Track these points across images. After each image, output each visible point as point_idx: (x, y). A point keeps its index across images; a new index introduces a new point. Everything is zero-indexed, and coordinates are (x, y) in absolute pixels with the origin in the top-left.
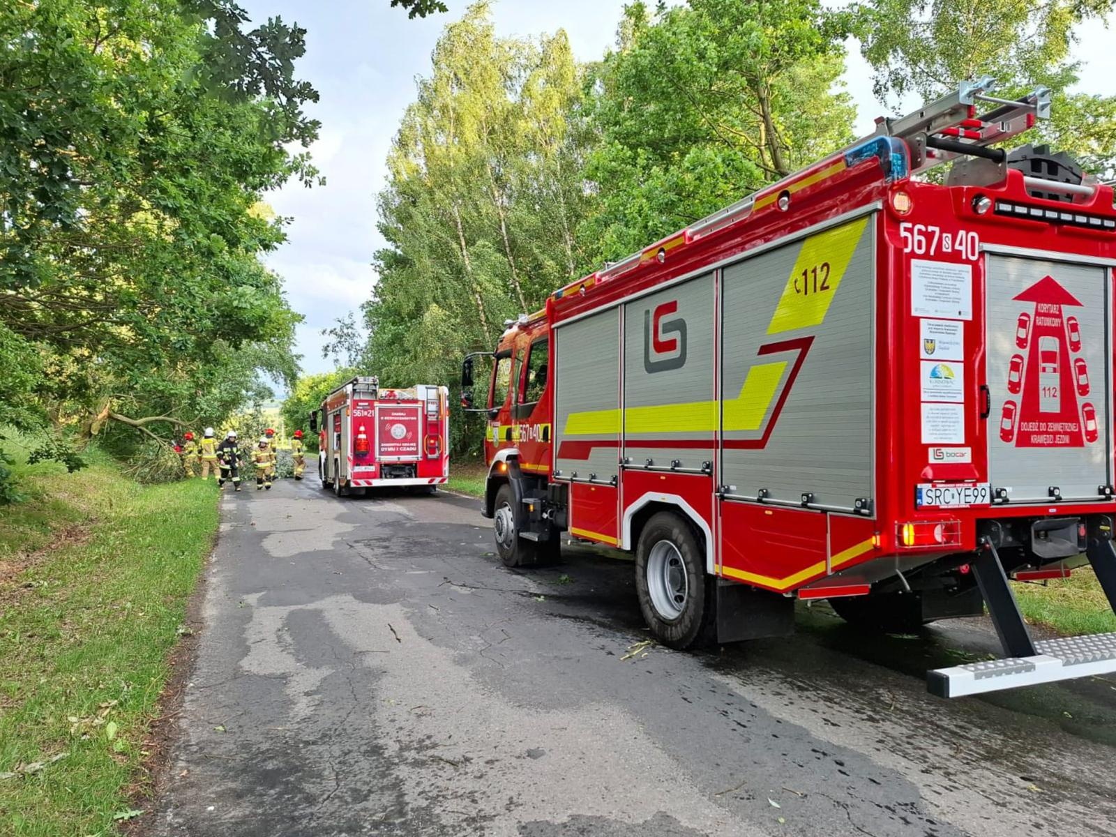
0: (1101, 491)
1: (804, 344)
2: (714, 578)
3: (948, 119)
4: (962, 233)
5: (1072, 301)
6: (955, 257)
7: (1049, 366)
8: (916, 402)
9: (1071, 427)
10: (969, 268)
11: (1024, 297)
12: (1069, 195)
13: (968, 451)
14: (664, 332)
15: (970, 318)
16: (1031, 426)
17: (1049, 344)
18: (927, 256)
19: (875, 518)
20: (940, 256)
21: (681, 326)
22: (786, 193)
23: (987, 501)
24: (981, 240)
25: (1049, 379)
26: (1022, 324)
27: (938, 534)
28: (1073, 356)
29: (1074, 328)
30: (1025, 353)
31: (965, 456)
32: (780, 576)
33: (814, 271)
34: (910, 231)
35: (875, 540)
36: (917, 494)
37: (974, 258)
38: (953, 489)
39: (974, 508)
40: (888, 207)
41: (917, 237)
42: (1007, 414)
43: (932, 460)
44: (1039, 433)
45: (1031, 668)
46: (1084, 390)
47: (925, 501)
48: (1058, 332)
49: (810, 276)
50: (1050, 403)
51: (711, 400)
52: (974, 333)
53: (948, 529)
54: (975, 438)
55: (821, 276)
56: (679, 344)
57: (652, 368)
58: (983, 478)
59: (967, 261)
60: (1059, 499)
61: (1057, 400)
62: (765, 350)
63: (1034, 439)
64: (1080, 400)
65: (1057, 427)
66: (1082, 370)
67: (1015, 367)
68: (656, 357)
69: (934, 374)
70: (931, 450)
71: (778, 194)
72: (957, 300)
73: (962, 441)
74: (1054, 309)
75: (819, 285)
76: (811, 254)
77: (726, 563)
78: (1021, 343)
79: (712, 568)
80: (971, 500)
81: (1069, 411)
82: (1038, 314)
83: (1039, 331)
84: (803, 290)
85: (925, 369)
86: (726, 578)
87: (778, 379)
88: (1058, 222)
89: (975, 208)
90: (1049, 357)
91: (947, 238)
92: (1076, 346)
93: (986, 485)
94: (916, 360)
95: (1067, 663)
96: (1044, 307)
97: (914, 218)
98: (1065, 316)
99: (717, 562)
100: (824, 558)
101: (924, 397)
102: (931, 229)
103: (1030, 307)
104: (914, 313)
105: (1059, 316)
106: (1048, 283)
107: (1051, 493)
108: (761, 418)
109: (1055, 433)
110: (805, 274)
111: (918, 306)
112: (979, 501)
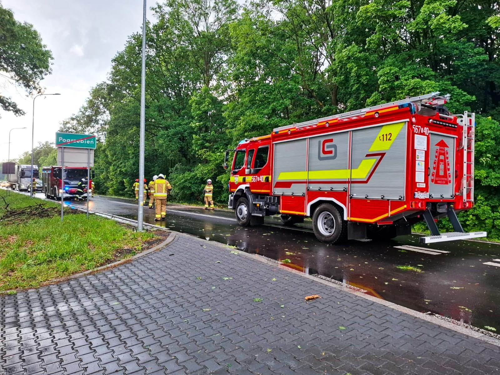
0: (452, 196)
1: (382, 155)
2: (347, 221)
3: (427, 100)
4: (425, 128)
5: (447, 147)
6: (423, 134)
7: (442, 163)
8: (415, 171)
9: (446, 179)
10: (426, 137)
11: (437, 145)
12: (446, 118)
13: (425, 184)
14: (327, 148)
15: (426, 150)
16: (437, 179)
17: (442, 157)
18: (418, 134)
19: (405, 200)
20: (421, 134)
21: (335, 147)
22: (378, 113)
23: (428, 197)
24: (429, 130)
25: (442, 167)
26: (437, 152)
27: (420, 205)
28: (447, 161)
29: (447, 153)
30: (437, 159)
31: (424, 186)
32: (372, 218)
33: (386, 135)
34: (415, 127)
35: (405, 206)
36: (414, 195)
37: (427, 134)
38: (422, 194)
39: (426, 199)
40: (411, 120)
41: (416, 129)
42: (433, 175)
43: (418, 186)
44: (439, 180)
45: (441, 237)
46: (449, 170)
47: (416, 197)
48: (444, 154)
49: (385, 136)
50: (442, 173)
51: (346, 169)
52: (427, 153)
53: (422, 204)
54: (426, 181)
55: (388, 137)
56: (333, 152)
57: (320, 159)
58: (427, 192)
59: (426, 135)
60: (443, 198)
61: (443, 172)
62: (368, 156)
63: (438, 182)
64: (448, 172)
65: (443, 179)
66: (448, 164)
67: (435, 163)
68: (322, 155)
69: (419, 164)
70: (418, 184)
71: (374, 112)
72: (424, 145)
73: (423, 182)
74: (443, 148)
75: (388, 139)
76: (385, 130)
77: (351, 216)
78: (436, 157)
79: (346, 218)
80: (425, 197)
81: (445, 175)
82: (440, 149)
83: (440, 154)
84: (382, 139)
85: (417, 162)
86: (351, 221)
87: (372, 164)
88: (446, 125)
89: (429, 122)
90: (442, 161)
91: (422, 129)
92: (447, 158)
93: (428, 193)
94: (415, 160)
95: (448, 237)
96: (441, 148)
97: (416, 124)
98: (445, 150)
99: (348, 216)
100: (388, 212)
101: (416, 170)
102: (419, 127)
103: (438, 147)
104: (415, 148)
105: (444, 150)
106: (442, 141)
107: (441, 196)
108: (366, 174)
109: (443, 181)
110: (383, 135)
111: (416, 147)
112: (427, 197)
